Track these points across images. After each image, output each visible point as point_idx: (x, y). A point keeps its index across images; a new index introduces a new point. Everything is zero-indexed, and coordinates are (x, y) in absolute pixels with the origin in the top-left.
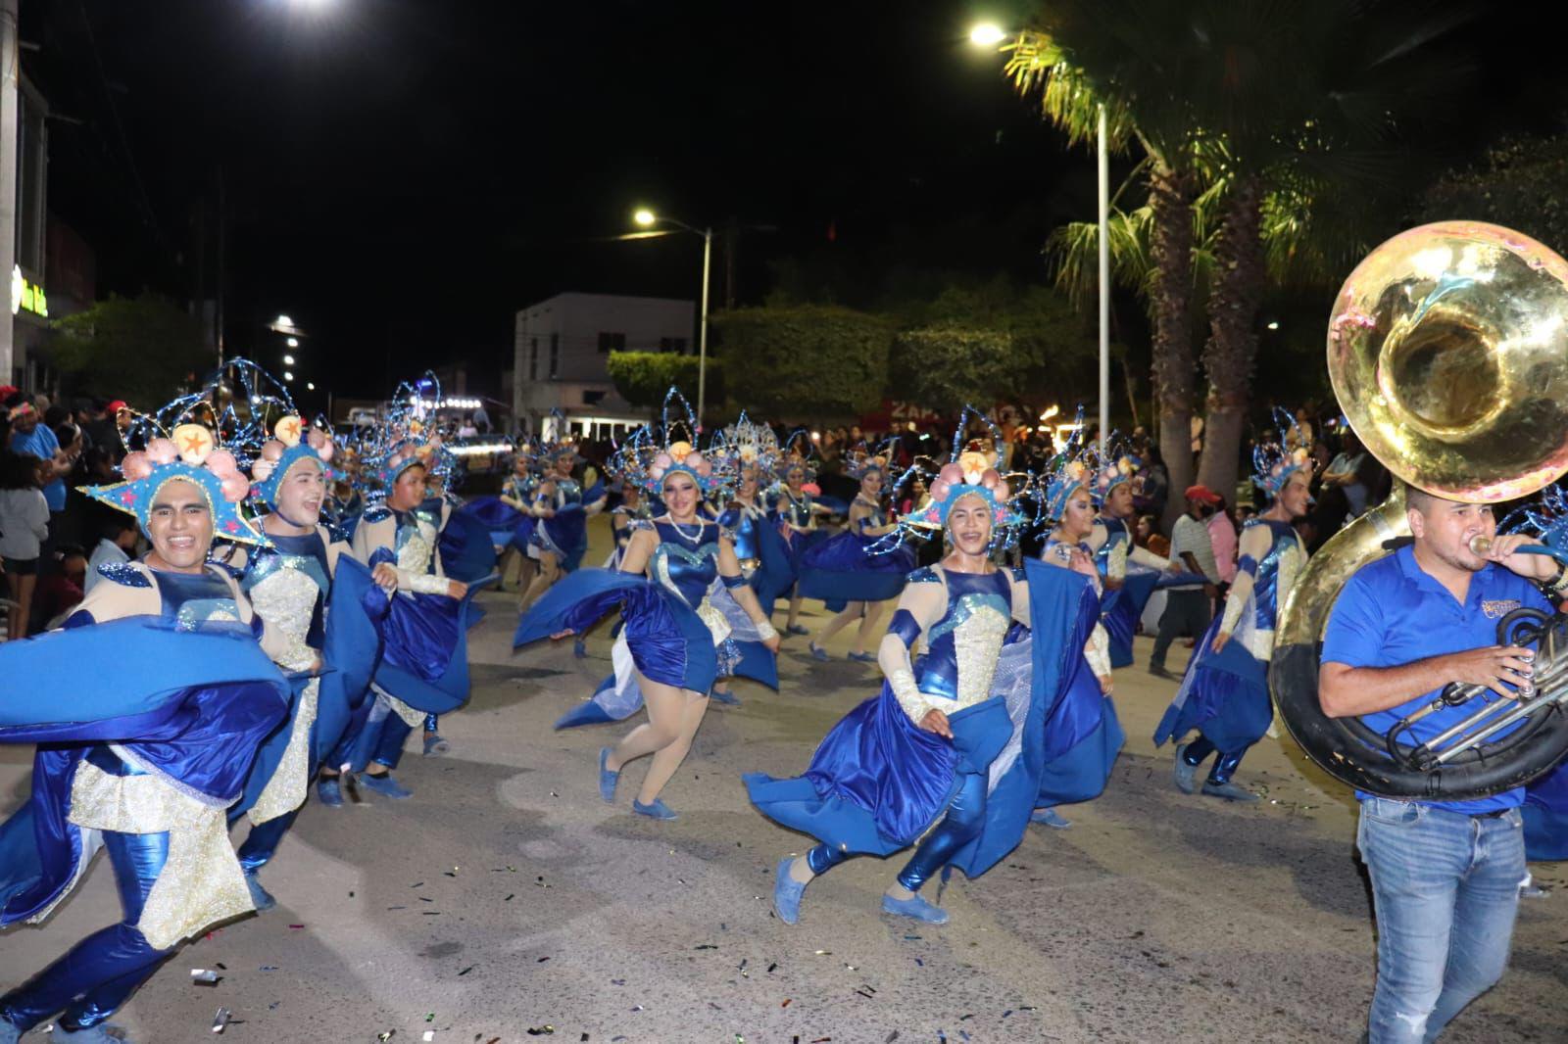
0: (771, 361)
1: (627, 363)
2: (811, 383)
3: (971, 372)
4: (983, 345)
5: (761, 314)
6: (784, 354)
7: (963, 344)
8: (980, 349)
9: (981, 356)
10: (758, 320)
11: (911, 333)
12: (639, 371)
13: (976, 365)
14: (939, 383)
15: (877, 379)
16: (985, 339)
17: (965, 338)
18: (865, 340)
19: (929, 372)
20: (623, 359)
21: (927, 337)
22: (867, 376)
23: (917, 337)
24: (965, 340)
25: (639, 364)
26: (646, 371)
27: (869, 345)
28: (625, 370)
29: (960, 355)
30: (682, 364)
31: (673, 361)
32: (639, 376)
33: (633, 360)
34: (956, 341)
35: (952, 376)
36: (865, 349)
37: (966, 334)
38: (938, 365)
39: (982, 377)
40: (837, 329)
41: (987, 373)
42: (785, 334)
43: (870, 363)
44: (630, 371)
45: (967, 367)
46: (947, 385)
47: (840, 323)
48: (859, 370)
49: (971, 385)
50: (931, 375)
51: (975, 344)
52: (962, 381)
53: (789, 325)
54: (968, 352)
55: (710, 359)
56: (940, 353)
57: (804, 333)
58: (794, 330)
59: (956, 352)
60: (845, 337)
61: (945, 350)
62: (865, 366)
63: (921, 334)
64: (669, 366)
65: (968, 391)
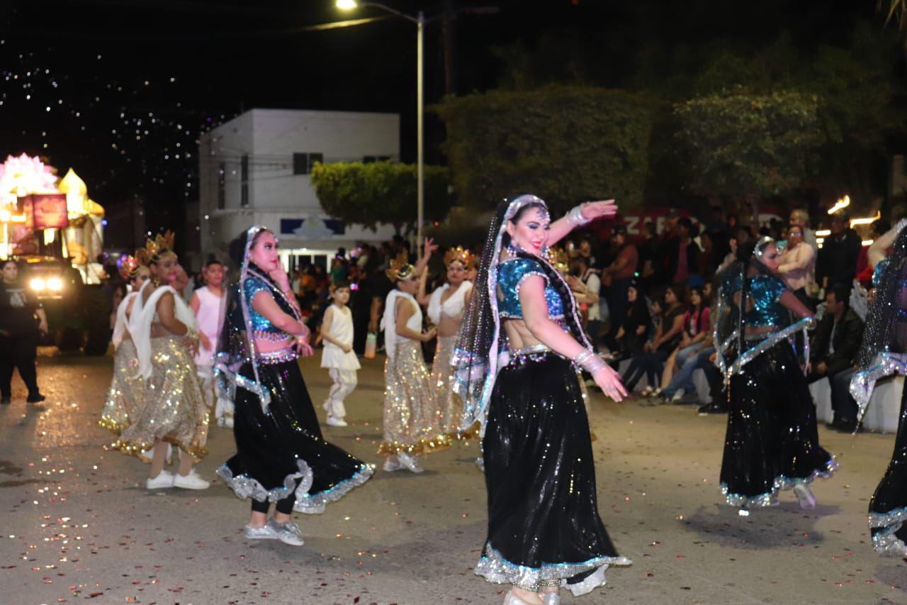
0: (511, 154)
1: (332, 174)
2: (561, 177)
3: (768, 145)
4: (783, 110)
5: (498, 97)
6: (526, 144)
7: (757, 110)
8: (779, 115)
9: (780, 123)
10: (494, 106)
11: (689, 103)
12: (348, 183)
13: (773, 137)
14: (728, 161)
15: (637, 170)
16: (784, 103)
17: (760, 103)
18: (622, 123)
19: (714, 149)
20: (328, 170)
21: (712, 105)
22: (627, 166)
23: (699, 107)
24: (760, 105)
25: (346, 176)
26: (356, 183)
27: (627, 129)
28: (331, 183)
29: (755, 123)
30: (396, 173)
31: (386, 171)
32: (348, 189)
33: (338, 171)
34: (749, 108)
35: (745, 151)
36: (623, 133)
37: (759, 99)
38: (726, 139)
39: (781, 151)
40: (589, 110)
41: (788, 145)
42: (527, 120)
43: (630, 151)
44: (336, 184)
45: (764, 138)
46: (738, 163)
47: (594, 104)
48: (616, 160)
49: (769, 161)
50: (719, 151)
51: (772, 109)
52: (757, 157)
53: (531, 109)
54: (764, 120)
55: (428, 167)
56: (728, 123)
57: (549, 118)
58: (538, 115)
59: (748, 120)
60: (597, 120)
61: (734, 120)
62: (623, 155)
63: (703, 102)
64: (381, 176)
65: (765, 169)
